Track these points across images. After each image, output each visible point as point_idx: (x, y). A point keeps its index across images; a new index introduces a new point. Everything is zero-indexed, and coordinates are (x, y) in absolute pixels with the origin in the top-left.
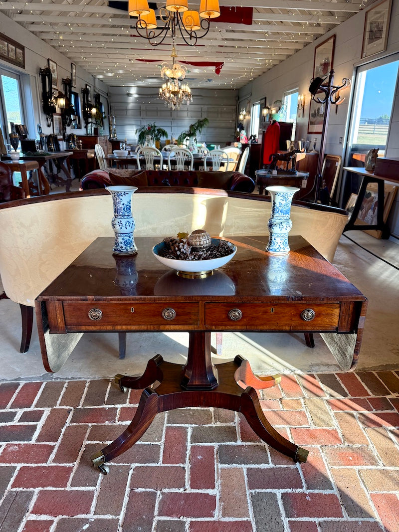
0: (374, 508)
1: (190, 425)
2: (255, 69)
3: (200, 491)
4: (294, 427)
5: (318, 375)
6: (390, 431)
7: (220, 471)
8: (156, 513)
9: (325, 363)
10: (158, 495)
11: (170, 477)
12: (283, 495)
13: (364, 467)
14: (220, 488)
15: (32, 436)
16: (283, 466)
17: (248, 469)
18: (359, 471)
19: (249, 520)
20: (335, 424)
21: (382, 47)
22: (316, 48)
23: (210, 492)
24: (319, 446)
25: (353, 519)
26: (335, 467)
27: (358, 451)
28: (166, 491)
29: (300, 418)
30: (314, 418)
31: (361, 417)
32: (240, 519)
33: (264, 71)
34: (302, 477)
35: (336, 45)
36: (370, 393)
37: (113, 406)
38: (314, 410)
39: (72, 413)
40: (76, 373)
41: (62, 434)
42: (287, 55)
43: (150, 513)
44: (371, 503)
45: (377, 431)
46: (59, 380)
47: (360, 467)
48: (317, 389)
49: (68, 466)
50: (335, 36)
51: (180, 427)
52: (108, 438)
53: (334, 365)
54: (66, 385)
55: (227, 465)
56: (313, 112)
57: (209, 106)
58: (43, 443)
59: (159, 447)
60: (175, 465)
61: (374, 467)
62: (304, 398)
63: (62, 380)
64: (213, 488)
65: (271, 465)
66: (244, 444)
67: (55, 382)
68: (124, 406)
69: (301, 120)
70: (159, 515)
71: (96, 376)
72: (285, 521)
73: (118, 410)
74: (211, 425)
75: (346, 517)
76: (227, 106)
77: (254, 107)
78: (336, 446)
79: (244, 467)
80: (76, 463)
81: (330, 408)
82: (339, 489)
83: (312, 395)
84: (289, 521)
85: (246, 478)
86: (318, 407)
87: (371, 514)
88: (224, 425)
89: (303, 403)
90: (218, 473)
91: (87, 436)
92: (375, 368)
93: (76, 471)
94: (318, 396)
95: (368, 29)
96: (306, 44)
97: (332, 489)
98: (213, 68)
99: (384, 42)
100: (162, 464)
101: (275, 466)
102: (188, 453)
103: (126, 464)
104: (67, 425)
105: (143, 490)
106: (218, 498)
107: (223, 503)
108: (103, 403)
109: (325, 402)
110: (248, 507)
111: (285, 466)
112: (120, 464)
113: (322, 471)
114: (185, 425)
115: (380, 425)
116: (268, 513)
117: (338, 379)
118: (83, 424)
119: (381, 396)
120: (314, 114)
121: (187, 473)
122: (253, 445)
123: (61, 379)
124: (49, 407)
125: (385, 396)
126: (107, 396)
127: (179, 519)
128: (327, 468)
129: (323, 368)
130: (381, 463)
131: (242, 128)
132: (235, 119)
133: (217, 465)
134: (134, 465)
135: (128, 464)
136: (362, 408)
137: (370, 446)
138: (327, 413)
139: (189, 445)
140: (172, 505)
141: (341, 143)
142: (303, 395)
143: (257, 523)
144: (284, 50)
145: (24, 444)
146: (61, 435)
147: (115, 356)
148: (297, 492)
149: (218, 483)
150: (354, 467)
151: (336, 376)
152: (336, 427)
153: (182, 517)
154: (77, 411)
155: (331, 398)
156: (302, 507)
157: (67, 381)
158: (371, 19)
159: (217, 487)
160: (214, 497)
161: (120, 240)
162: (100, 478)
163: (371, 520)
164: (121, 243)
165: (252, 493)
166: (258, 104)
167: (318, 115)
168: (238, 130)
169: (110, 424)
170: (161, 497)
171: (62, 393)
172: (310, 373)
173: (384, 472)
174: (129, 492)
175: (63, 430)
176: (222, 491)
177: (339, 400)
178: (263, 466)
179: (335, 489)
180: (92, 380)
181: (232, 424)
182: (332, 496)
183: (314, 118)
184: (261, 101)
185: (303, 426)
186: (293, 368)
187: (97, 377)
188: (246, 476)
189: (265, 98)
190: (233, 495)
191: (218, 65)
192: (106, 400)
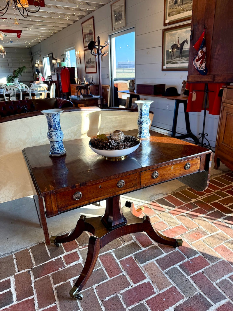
0: (219, 255)
1: (111, 250)
2: (41, 35)
3: (140, 283)
4: (163, 231)
5: (156, 201)
6: (203, 217)
7: (143, 268)
8: (125, 306)
9: (155, 194)
10: (119, 296)
11: (119, 283)
12: (180, 266)
13: (204, 238)
14: (149, 277)
15: (12, 299)
16: (171, 252)
17: (157, 261)
18: (203, 240)
19: (173, 286)
20: (180, 223)
21: (124, 25)
22: (82, 24)
23: (145, 281)
24: (179, 235)
25: (215, 263)
26: (192, 243)
27: (197, 231)
28: (122, 292)
29: (162, 225)
30: (168, 223)
31: (187, 215)
32: (169, 288)
33: (48, 36)
34: (182, 253)
35: (95, 22)
36: (184, 202)
37: (57, 258)
38: (166, 218)
39: (31, 273)
40: (16, 247)
41: (33, 288)
42: (63, 27)
43: (122, 308)
44: (216, 253)
45: (198, 219)
46: (6, 256)
47: (202, 238)
48: (160, 208)
49: (52, 306)
50: (93, 17)
51: (107, 253)
52: (67, 278)
53: (160, 193)
54: (14, 256)
55: (145, 263)
56: (87, 61)
57: (13, 59)
58: (24, 300)
59: (101, 269)
60: (118, 276)
61: (207, 236)
62: (157, 214)
63: (9, 255)
64: (146, 278)
65: (165, 254)
66: (145, 249)
67: (4, 258)
68: (64, 254)
69: (79, 66)
70: (127, 307)
71: (32, 243)
72: (188, 278)
73: (62, 258)
74: (122, 246)
75: (211, 264)
76: (25, 59)
77: (44, 59)
78: (186, 233)
79: (154, 260)
80: (57, 302)
81: (172, 215)
82: (201, 252)
83: (161, 212)
84: (190, 277)
85: (158, 266)
86: (167, 217)
87: (220, 258)
88: (129, 243)
89: (159, 217)
90: (143, 270)
91: (52, 282)
92: (178, 190)
93: (60, 307)
94: (164, 212)
95: (113, 15)
96: (75, 21)
97: (198, 253)
98: (15, 34)
99: (124, 22)
100: (110, 278)
101: (167, 254)
102: (120, 265)
103: (89, 288)
104: (33, 281)
105: (109, 297)
106: (151, 282)
107: (155, 284)
108: (49, 258)
109: (168, 213)
110: (168, 280)
111: (172, 252)
112: (86, 290)
113: (189, 247)
114: (109, 251)
115: (197, 216)
116: (179, 278)
117: (166, 200)
118: (44, 276)
119: (189, 202)
120: (88, 62)
121: (127, 277)
122: (150, 248)
123: (7, 254)
124: (11, 275)
125: (190, 202)
126: (49, 253)
127: (139, 304)
128: (189, 244)
129: (156, 197)
130: (208, 233)
131: (39, 72)
132: (32, 67)
133: (140, 265)
134: (94, 286)
135: (90, 288)
136: (185, 211)
137: (200, 227)
138: (173, 219)
139: (118, 261)
140: (131, 297)
141: (108, 78)
142: (156, 213)
143: (177, 285)
144: (61, 24)
145: (10, 307)
146: (34, 290)
147: (37, 227)
148: (185, 262)
149: (146, 275)
150: (200, 239)
151: (164, 199)
152: (181, 224)
153: (140, 301)
154: (34, 271)
155: (169, 210)
156: (191, 268)
157: (13, 254)
158: (114, 9)
159: (147, 277)
160: (149, 283)
161: (56, 146)
162: (78, 303)
163: (221, 260)
164: (57, 148)
165: (166, 272)
166: (47, 57)
167: (90, 63)
168: (36, 73)
169: (63, 269)
170: (121, 296)
171: (15, 263)
172: (152, 201)
173: (212, 236)
174: (101, 303)
175: (33, 286)
176: (151, 278)
177: (173, 210)
178: (162, 256)
179: (199, 253)
180: (31, 246)
181: (132, 241)
182: (200, 257)
183: (88, 64)
184: (49, 55)
185: (167, 229)
186: (143, 201)
187: (34, 244)
188: (157, 265)
189: (52, 53)
190: (158, 277)
191: (19, 32)
192: (50, 255)
